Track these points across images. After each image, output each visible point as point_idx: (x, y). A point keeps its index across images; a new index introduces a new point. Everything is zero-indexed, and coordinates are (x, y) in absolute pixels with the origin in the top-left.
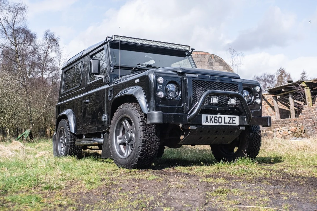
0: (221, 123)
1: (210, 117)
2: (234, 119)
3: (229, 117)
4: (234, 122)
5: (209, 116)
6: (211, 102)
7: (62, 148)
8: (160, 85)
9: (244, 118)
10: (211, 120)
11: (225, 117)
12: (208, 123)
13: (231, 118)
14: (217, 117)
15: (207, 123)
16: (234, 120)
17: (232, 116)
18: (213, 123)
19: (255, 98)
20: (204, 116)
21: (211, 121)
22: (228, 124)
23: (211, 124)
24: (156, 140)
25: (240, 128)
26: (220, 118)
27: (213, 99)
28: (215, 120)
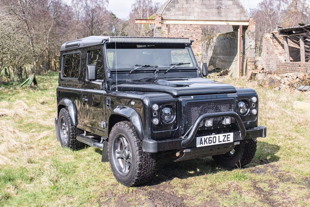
1: (205, 138)
2: (228, 136)
3: (223, 136)
4: (228, 139)
5: (203, 138)
6: (206, 125)
7: (65, 134)
8: (155, 112)
9: (239, 134)
10: (205, 141)
11: (219, 136)
12: (203, 144)
14: (211, 138)
15: (201, 144)
16: (229, 138)
17: (226, 134)
18: (207, 144)
19: (251, 109)
20: (198, 139)
21: (206, 142)
23: (206, 145)
24: (152, 162)
25: (234, 144)
26: (215, 138)
27: (207, 123)
28: (209, 140)
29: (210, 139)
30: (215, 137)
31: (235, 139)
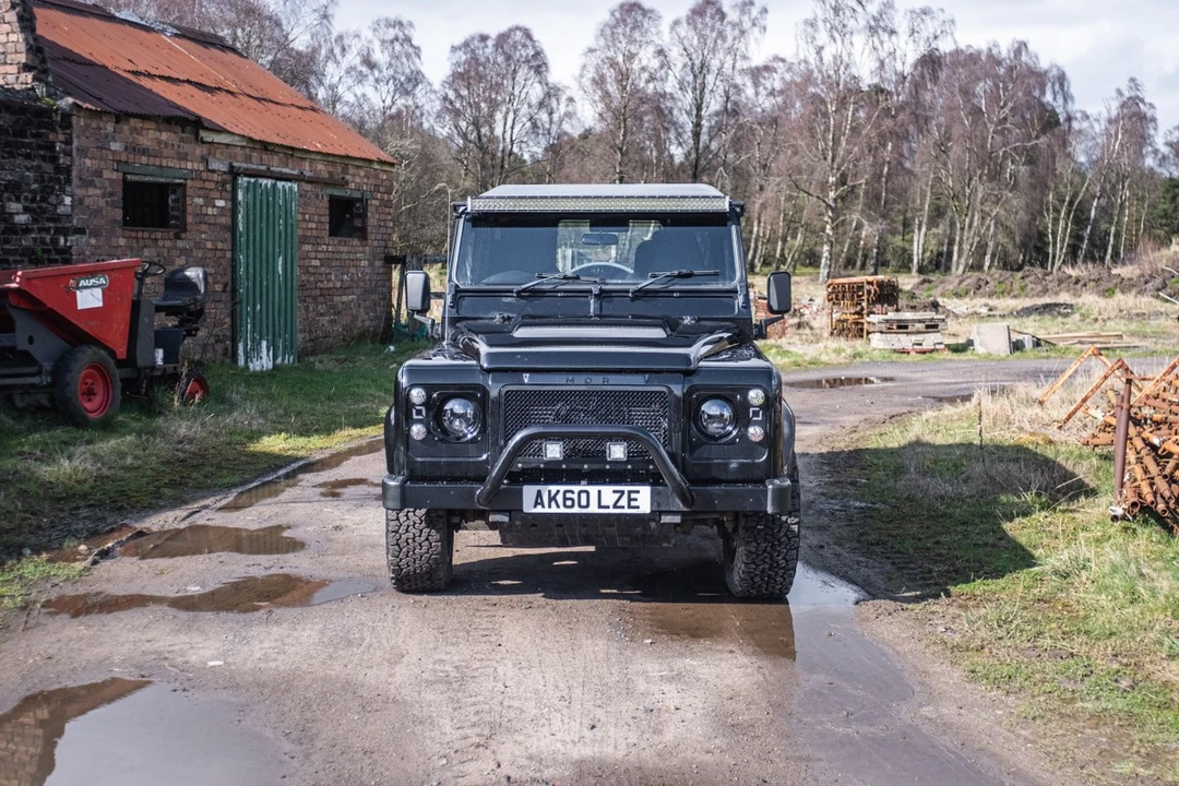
0: (587, 506)
1: (550, 491)
2: (633, 496)
3: (615, 492)
4: (633, 503)
10: (552, 499)
11: (599, 491)
12: (543, 507)
13: (622, 492)
14: (573, 492)
17: (626, 488)
18: (558, 506)
21: (553, 503)
22: (612, 511)
23: (554, 510)
26: (584, 496)
28: (565, 499)
29: (568, 495)
30: (587, 493)
31: (659, 505)
